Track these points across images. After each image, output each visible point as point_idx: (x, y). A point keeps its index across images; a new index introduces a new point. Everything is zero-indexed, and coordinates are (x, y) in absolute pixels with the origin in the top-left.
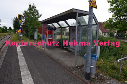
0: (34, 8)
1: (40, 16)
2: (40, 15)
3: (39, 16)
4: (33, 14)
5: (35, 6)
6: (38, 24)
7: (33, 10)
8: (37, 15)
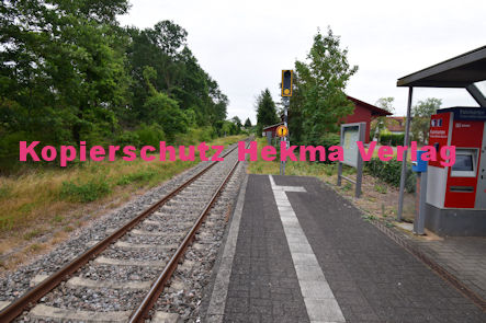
0: (330, 45)
1: (353, 72)
2: (351, 68)
3: (348, 72)
4: (325, 67)
5: (335, 39)
6: (342, 104)
7: (327, 53)
8: (339, 69)
